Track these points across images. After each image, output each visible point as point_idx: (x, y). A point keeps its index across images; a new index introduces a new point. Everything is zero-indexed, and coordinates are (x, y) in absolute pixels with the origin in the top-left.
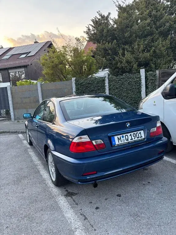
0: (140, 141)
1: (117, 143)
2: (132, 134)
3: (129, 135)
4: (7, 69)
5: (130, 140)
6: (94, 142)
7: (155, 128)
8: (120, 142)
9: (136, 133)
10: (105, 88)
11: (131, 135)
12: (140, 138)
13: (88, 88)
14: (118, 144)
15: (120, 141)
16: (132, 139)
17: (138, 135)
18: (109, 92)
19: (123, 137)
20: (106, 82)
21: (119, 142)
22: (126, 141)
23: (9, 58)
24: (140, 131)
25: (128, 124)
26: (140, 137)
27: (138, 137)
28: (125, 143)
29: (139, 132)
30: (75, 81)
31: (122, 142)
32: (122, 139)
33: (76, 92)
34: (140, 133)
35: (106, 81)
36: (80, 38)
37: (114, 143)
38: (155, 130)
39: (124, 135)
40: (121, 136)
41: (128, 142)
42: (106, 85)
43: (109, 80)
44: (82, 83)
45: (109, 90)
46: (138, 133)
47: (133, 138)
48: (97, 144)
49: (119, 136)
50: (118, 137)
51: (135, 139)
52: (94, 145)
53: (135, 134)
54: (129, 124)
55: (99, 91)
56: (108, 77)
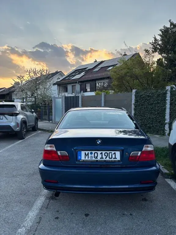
0: (112, 162)
1: (83, 158)
2: (104, 152)
3: (99, 152)
4: (95, 80)
5: (99, 159)
6: (59, 153)
7: (140, 153)
8: (87, 159)
9: (109, 153)
10: (166, 102)
11: (102, 153)
12: (112, 159)
13: (148, 100)
14: (84, 160)
15: (87, 157)
16: (102, 158)
17: (112, 155)
18: (170, 107)
19: (91, 153)
20: (167, 96)
21: (85, 158)
22: (94, 159)
23: (99, 70)
24: (115, 152)
25: (98, 142)
26: (114, 158)
27: (111, 157)
28: (93, 161)
29: (113, 152)
30: (135, 93)
31: (89, 159)
32: (90, 155)
33: (134, 105)
34: (115, 153)
35: (167, 94)
36: (149, 49)
37: (79, 157)
38: (139, 155)
39: (93, 152)
40: (90, 152)
41: (97, 160)
42: (167, 98)
43: (171, 94)
44: (142, 95)
45: (171, 104)
46: (111, 153)
47: (104, 157)
48: (62, 155)
49: (87, 152)
50: (85, 153)
51: (106, 158)
52: (58, 155)
53: (107, 153)
54: (100, 141)
55: (159, 105)
56: (171, 90)
